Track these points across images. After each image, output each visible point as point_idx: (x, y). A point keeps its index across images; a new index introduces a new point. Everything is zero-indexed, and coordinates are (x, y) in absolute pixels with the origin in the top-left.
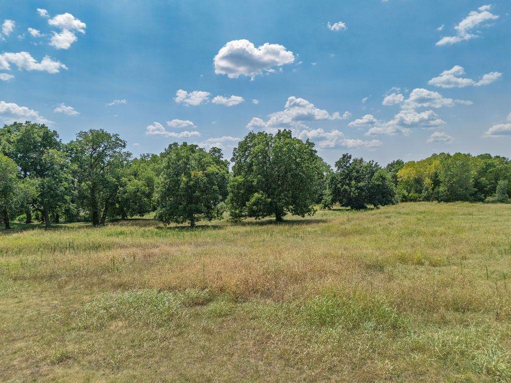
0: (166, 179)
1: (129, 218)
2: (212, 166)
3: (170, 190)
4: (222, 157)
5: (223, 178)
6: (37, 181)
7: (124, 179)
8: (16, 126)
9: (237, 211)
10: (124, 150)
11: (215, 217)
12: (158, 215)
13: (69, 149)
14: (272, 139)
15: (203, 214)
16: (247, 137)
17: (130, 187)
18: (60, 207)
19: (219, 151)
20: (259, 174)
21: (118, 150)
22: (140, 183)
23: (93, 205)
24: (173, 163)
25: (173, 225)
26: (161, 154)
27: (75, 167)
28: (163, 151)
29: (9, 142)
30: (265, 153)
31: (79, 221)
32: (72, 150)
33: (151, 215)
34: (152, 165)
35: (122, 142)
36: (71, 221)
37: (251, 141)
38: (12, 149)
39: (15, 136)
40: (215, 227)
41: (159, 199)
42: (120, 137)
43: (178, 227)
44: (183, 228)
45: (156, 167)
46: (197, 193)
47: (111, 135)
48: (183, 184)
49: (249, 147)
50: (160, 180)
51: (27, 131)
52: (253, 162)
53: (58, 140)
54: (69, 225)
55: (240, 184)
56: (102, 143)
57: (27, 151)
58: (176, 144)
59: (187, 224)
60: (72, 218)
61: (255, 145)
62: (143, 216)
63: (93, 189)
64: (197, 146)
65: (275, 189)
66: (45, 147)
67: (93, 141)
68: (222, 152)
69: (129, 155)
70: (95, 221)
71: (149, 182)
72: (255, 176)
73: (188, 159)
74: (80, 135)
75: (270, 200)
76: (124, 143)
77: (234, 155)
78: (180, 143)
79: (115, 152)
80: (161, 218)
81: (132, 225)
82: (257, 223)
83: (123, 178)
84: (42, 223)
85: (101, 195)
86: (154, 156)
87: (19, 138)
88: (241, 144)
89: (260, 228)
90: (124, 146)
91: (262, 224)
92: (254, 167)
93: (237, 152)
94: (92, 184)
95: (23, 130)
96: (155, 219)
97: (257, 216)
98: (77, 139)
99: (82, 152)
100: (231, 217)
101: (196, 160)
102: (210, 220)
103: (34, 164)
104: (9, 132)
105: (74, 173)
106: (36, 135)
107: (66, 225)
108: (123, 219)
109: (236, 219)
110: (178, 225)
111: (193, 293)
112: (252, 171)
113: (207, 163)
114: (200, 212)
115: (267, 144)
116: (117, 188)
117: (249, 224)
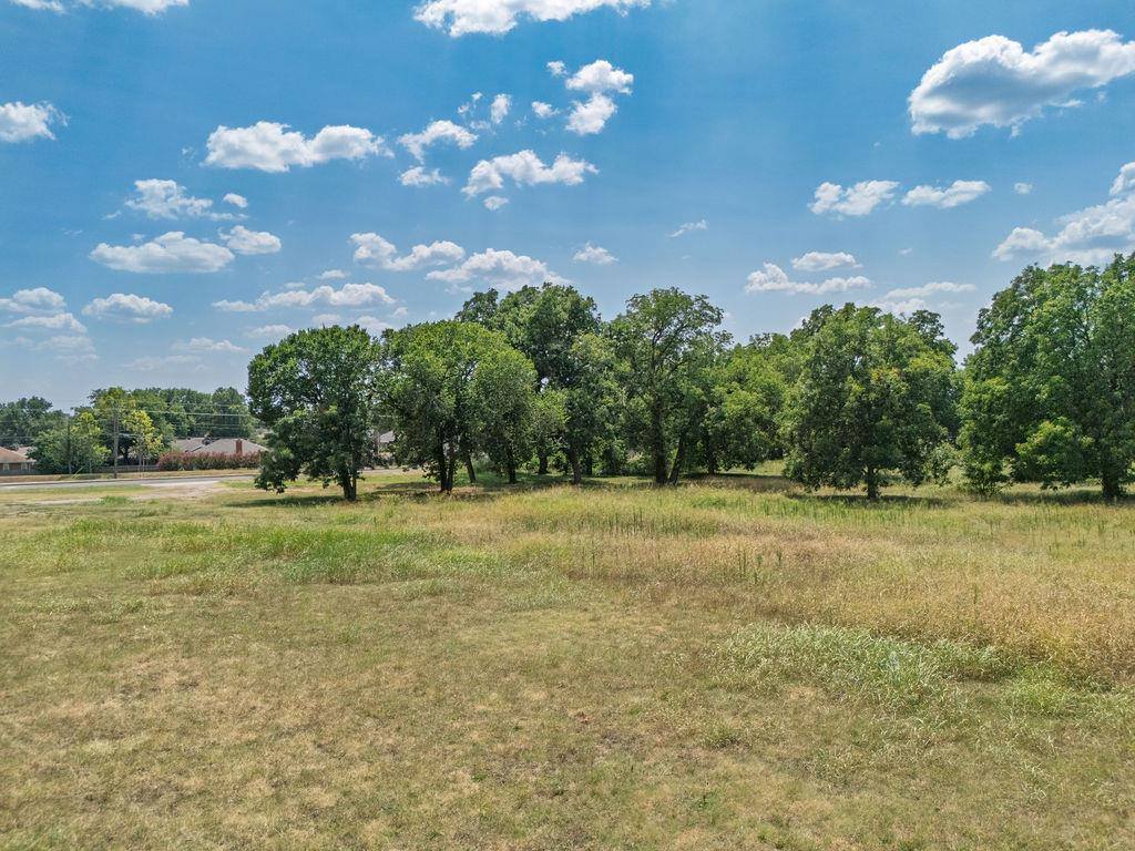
0: (811, 387)
1: (723, 471)
2: (923, 355)
3: (820, 415)
4: (942, 334)
5: (945, 383)
6: (562, 395)
7: (718, 390)
8: (526, 293)
9: (987, 467)
10: (717, 329)
11: (929, 479)
12: (792, 468)
13: (615, 331)
14: (1095, 279)
15: (898, 469)
16: (1019, 280)
17: (731, 408)
18: (597, 444)
19: (933, 318)
20: (1055, 373)
21: (704, 329)
22: (752, 398)
23: (657, 444)
24: (827, 353)
25: (825, 491)
26: (794, 333)
27: (625, 367)
28: (799, 326)
29: (519, 325)
30: (1071, 319)
31: (626, 473)
32: (620, 333)
33: (775, 468)
34: (774, 359)
35: (713, 311)
36: (613, 474)
37: (1030, 290)
38: (522, 335)
39: (526, 313)
40: (933, 502)
41: (795, 433)
42: (711, 302)
43: (842, 498)
44: (852, 499)
45: (786, 361)
46: (886, 421)
47: (693, 298)
48: (852, 398)
49: (1025, 304)
50: (798, 389)
51: (547, 301)
52: (1036, 341)
53: (595, 315)
54: (611, 480)
55: (999, 398)
56: (674, 315)
57: (546, 339)
58: (827, 309)
59: (860, 490)
60: (614, 467)
61: (1043, 298)
62: (753, 468)
63: (656, 409)
64: (877, 310)
65: (1104, 411)
66: (574, 330)
67: (657, 313)
68: (941, 321)
69: (725, 337)
70: (659, 475)
71: (772, 398)
72: (1046, 379)
73: (863, 339)
74: (634, 302)
75: (1089, 440)
76: (719, 314)
77: (981, 326)
78: (839, 307)
79: (699, 333)
80: (797, 475)
81: (738, 487)
82: (1047, 499)
83: (717, 388)
84: (565, 475)
85: (672, 422)
86: (779, 339)
87: (533, 315)
88: (1000, 300)
89: (1063, 510)
90: (718, 321)
91: (1063, 501)
92: (1039, 356)
93: (989, 320)
94: (655, 401)
95: (539, 300)
96: (784, 477)
97: (1048, 482)
98: (628, 312)
99: (638, 336)
100: (968, 481)
101: (881, 342)
102: (917, 484)
103: (555, 363)
104: (516, 304)
105: (622, 379)
106: (559, 308)
107: (607, 480)
108: (712, 473)
109: (983, 486)
110: (839, 493)
111: (961, 650)
112: (1032, 364)
113: (909, 348)
114: (892, 466)
115: (1081, 295)
116: (704, 410)
117: (1027, 499)
